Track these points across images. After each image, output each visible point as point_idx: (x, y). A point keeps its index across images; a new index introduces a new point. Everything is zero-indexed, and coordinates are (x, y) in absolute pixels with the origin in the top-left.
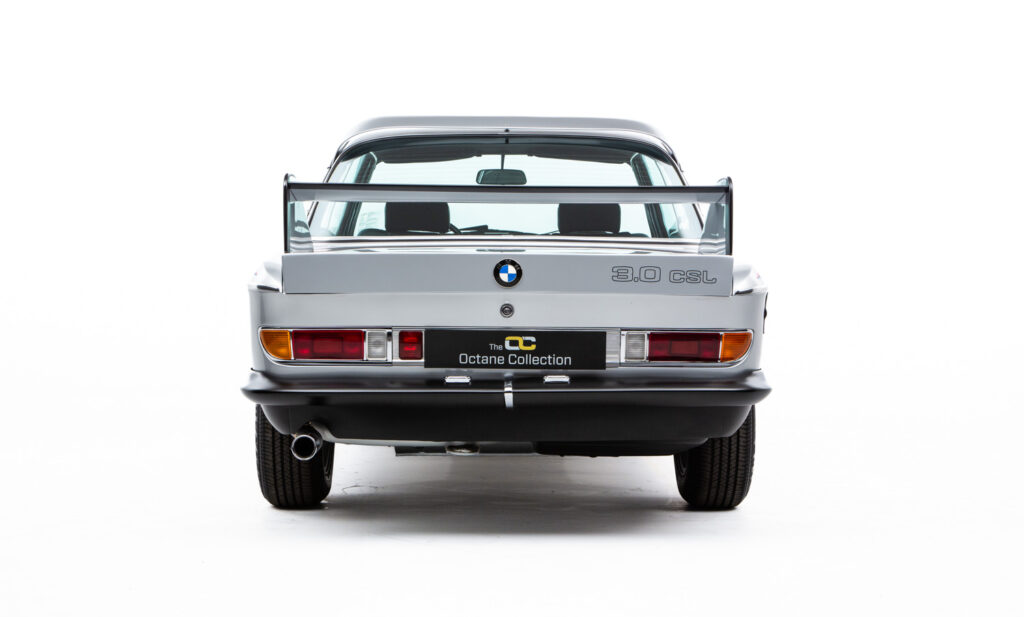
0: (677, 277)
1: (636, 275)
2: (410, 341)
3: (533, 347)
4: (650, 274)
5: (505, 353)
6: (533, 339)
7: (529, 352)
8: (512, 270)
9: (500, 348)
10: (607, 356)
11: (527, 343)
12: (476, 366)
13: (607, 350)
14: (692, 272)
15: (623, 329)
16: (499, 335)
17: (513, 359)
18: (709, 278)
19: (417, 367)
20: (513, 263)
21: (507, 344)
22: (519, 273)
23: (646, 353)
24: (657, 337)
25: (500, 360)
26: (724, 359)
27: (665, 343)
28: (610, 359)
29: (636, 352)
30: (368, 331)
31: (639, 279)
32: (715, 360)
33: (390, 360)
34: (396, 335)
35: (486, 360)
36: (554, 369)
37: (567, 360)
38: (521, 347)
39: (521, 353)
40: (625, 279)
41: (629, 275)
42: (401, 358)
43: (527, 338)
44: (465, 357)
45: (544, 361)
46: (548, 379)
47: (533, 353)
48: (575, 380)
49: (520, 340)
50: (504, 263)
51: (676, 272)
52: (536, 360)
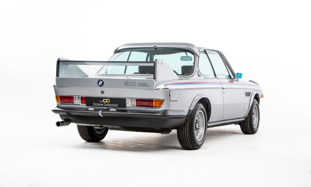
0: (140, 85)
1: (130, 84)
2: (85, 100)
3: (109, 102)
4: (133, 84)
5: (103, 103)
6: (109, 100)
8: (101, 82)
9: (102, 102)
11: (108, 101)
12: (97, 106)
13: (126, 103)
14: (144, 84)
15: (129, 98)
16: (102, 99)
17: (105, 105)
18: (148, 85)
19: (84, 106)
20: (102, 80)
21: (103, 101)
22: (103, 83)
23: (136, 104)
24: (138, 100)
25: (102, 105)
26: (156, 107)
27: (140, 102)
28: (127, 105)
29: (133, 104)
30: (74, 97)
32: (153, 107)
33: (79, 104)
34: (80, 97)
35: (99, 105)
37: (117, 105)
38: (107, 102)
39: (107, 103)
40: (127, 85)
41: (128, 84)
42: (82, 103)
44: (95, 104)
45: (112, 105)
46: (111, 110)
47: (109, 103)
48: (117, 111)
49: (106, 100)
50: (99, 80)
52: (110, 105)
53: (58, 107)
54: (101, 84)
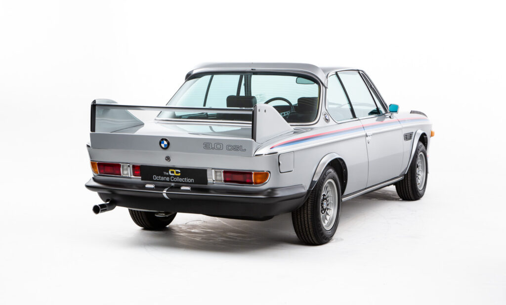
0: (230, 148)
1: (213, 147)
2: (139, 170)
3: (179, 174)
4: (219, 146)
5: (169, 176)
6: (179, 171)
7: (178, 176)
8: (165, 143)
9: (167, 174)
10: (208, 179)
11: (177, 173)
12: (159, 181)
13: (208, 177)
14: (235, 146)
15: (213, 169)
16: (167, 169)
17: (172, 179)
18: (243, 149)
19: (138, 179)
20: (166, 140)
21: (170, 172)
22: (169, 144)
23: (223, 179)
24: (226, 172)
25: (168, 179)
26: (256, 183)
27: (230, 175)
28: (210, 180)
29: (218, 178)
30: (122, 164)
31: (214, 148)
32: (251, 183)
33: (130, 176)
34: (131, 166)
35: (163, 178)
36: (187, 184)
37: (192, 180)
38: (175, 174)
39: (175, 176)
40: (209, 148)
41: (210, 146)
42: (134, 175)
43: (177, 170)
44: (155, 177)
45: (184, 180)
46: (183, 188)
47: (180, 177)
48: (193, 189)
49: (175, 171)
50: (162, 140)
51: (229, 146)
52: (181, 180)
53: (94, 179)
54: (165, 145)
